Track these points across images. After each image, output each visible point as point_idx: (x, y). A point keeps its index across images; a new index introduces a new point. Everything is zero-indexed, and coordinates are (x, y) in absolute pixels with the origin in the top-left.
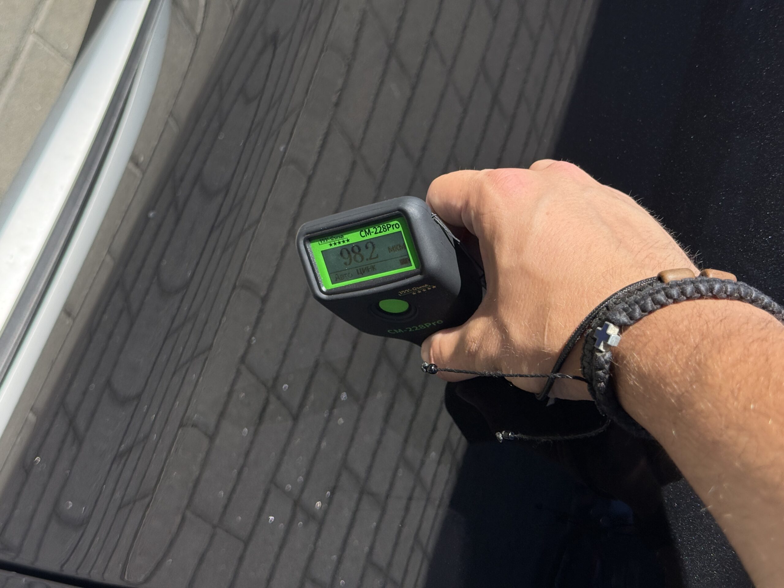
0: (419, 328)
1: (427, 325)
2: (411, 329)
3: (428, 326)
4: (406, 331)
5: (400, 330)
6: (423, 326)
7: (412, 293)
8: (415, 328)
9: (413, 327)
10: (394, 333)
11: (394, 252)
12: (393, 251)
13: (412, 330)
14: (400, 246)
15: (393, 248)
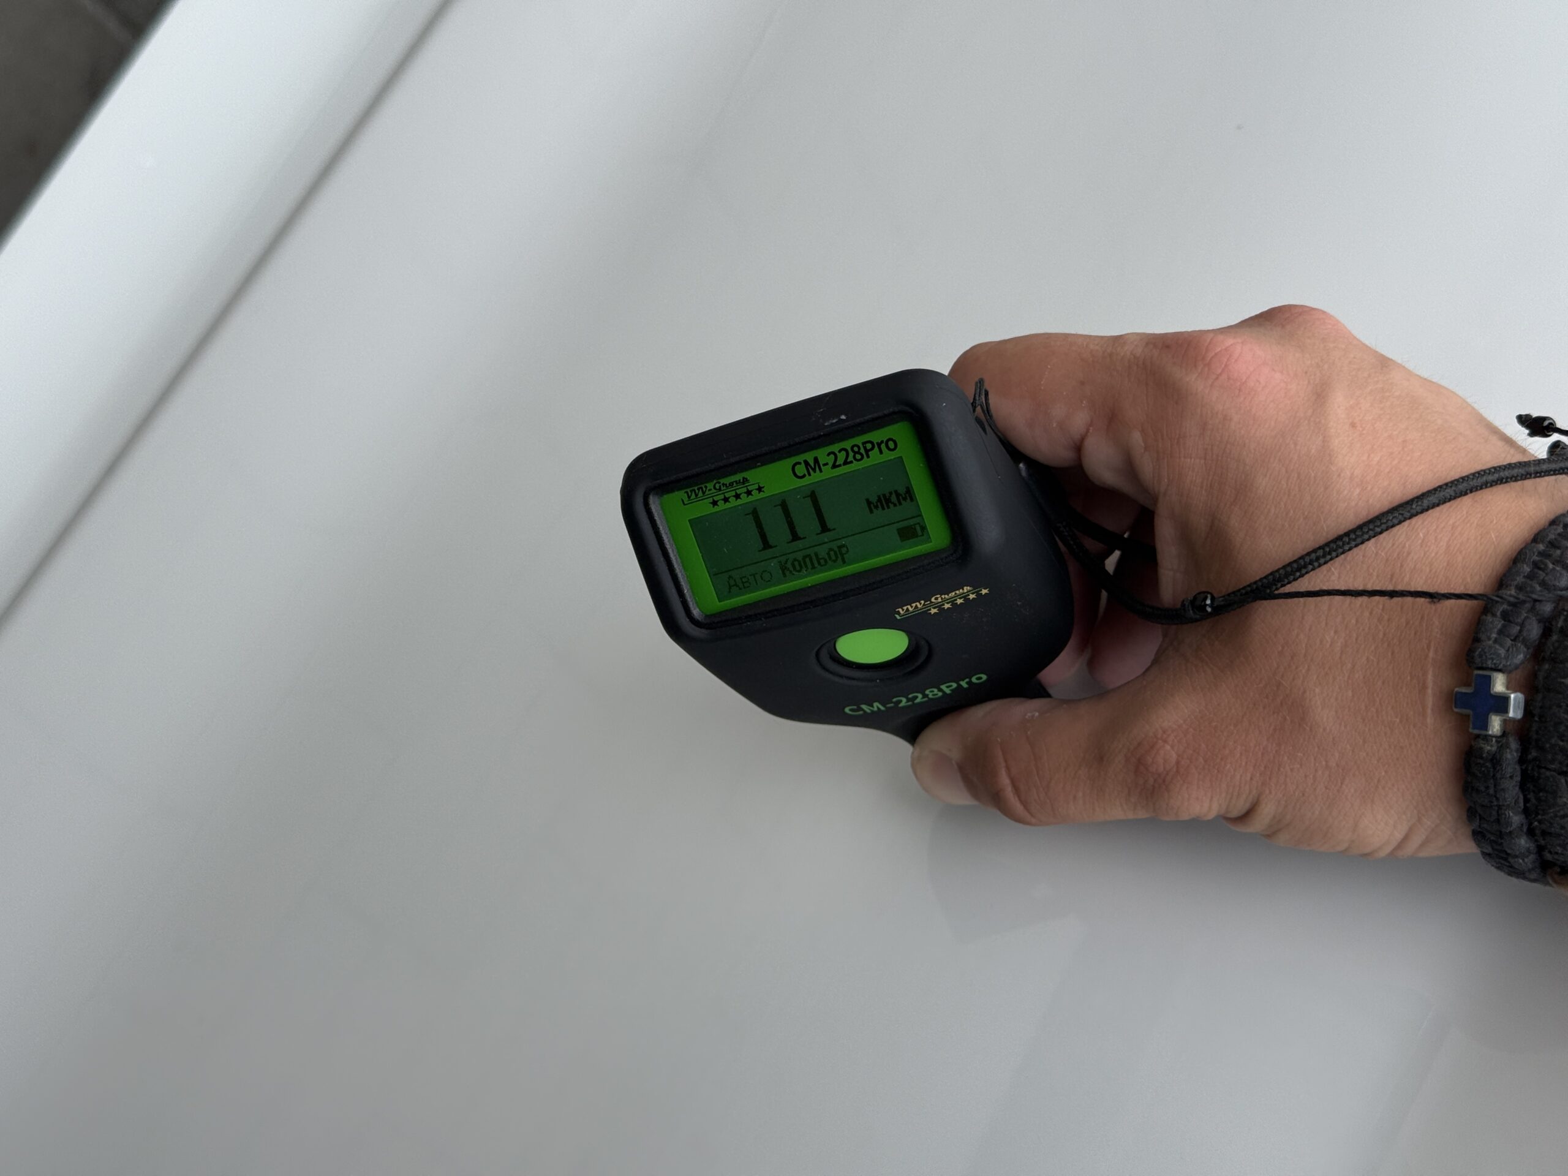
0: (925, 696)
1: (948, 687)
2: (904, 700)
3: (948, 691)
4: (892, 705)
5: (876, 705)
6: (936, 691)
7: (930, 610)
8: (917, 697)
9: (910, 696)
10: (861, 712)
11: (883, 509)
12: (880, 509)
13: (908, 701)
14: (898, 495)
15: (879, 500)
